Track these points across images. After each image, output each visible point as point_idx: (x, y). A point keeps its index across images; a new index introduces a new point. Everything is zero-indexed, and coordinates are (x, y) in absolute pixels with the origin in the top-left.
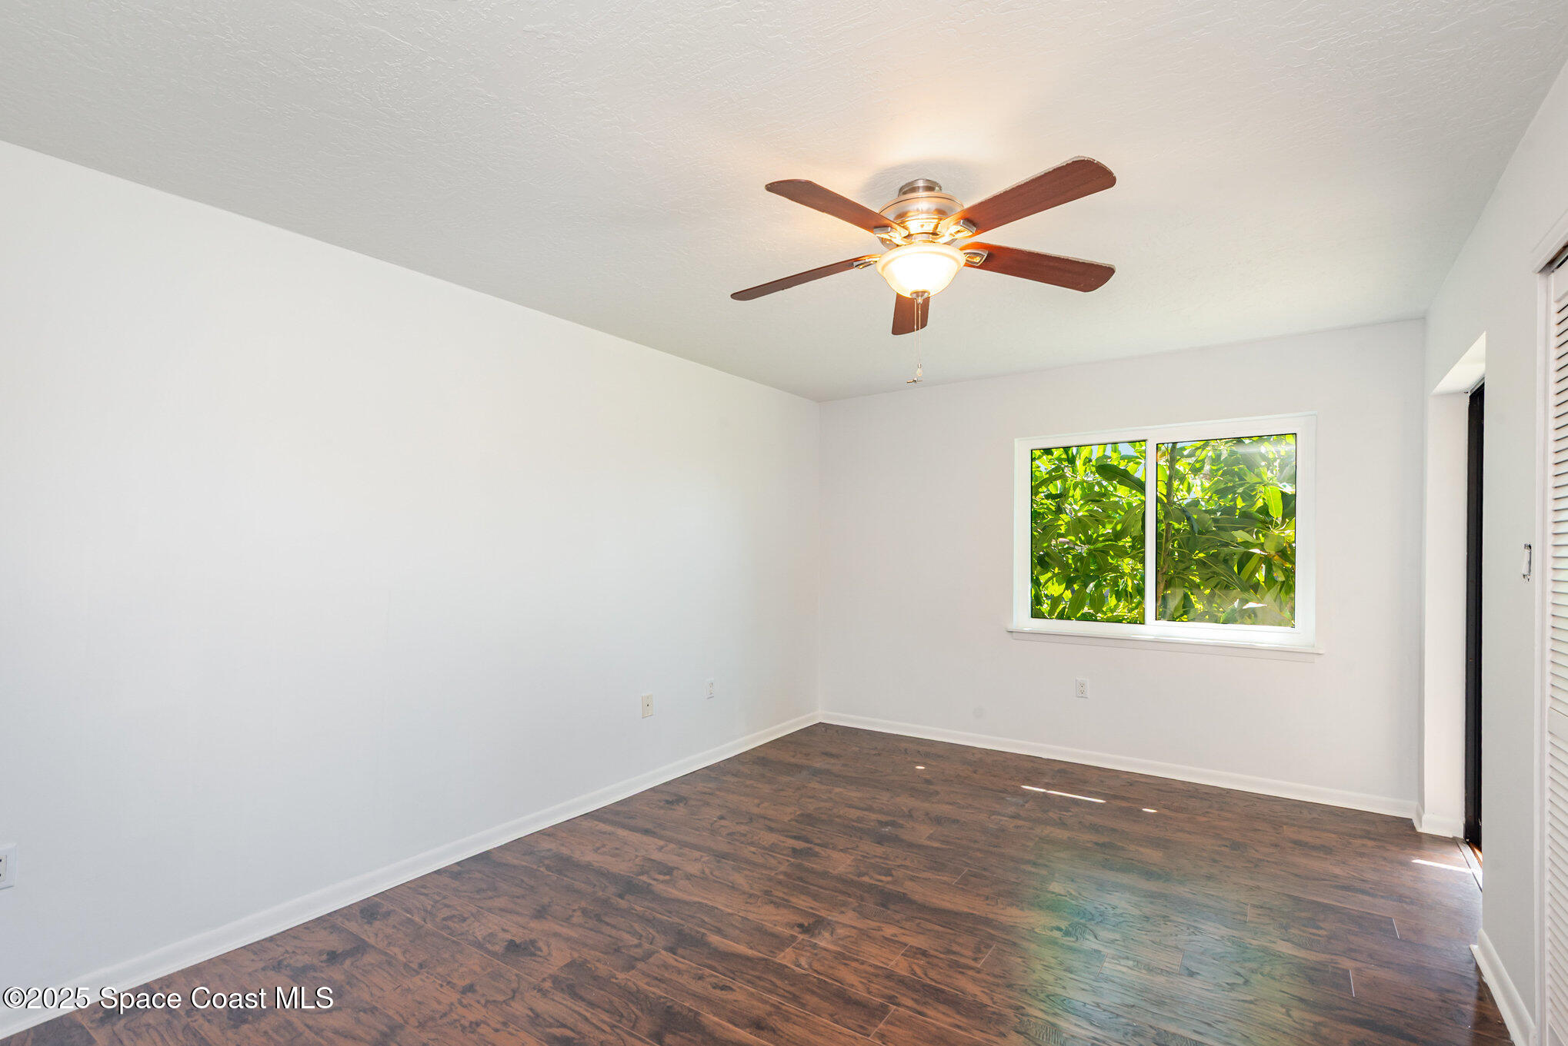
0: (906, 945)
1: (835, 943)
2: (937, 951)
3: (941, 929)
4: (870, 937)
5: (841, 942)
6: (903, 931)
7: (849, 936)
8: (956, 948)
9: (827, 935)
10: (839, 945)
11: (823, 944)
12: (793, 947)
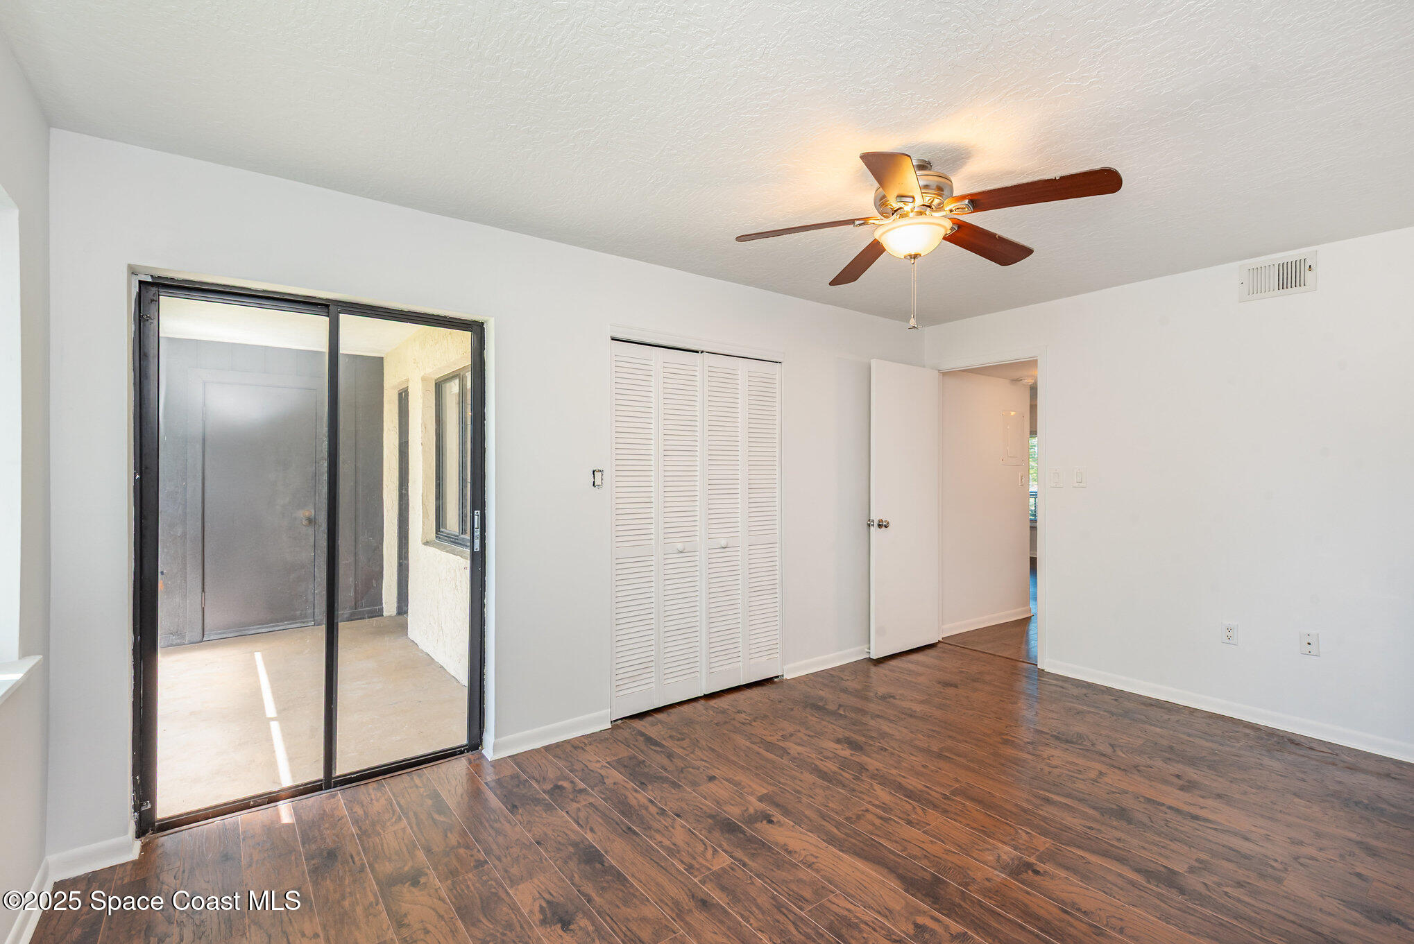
0: (924, 832)
1: (996, 848)
2: (898, 823)
3: (882, 841)
4: (959, 846)
5: (989, 847)
6: (923, 846)
7: (979, 850)
8: (878, 822)
9: (1004, 857)
10: (990, 844)
11: (1007, 848)
12: (1038, 850)
